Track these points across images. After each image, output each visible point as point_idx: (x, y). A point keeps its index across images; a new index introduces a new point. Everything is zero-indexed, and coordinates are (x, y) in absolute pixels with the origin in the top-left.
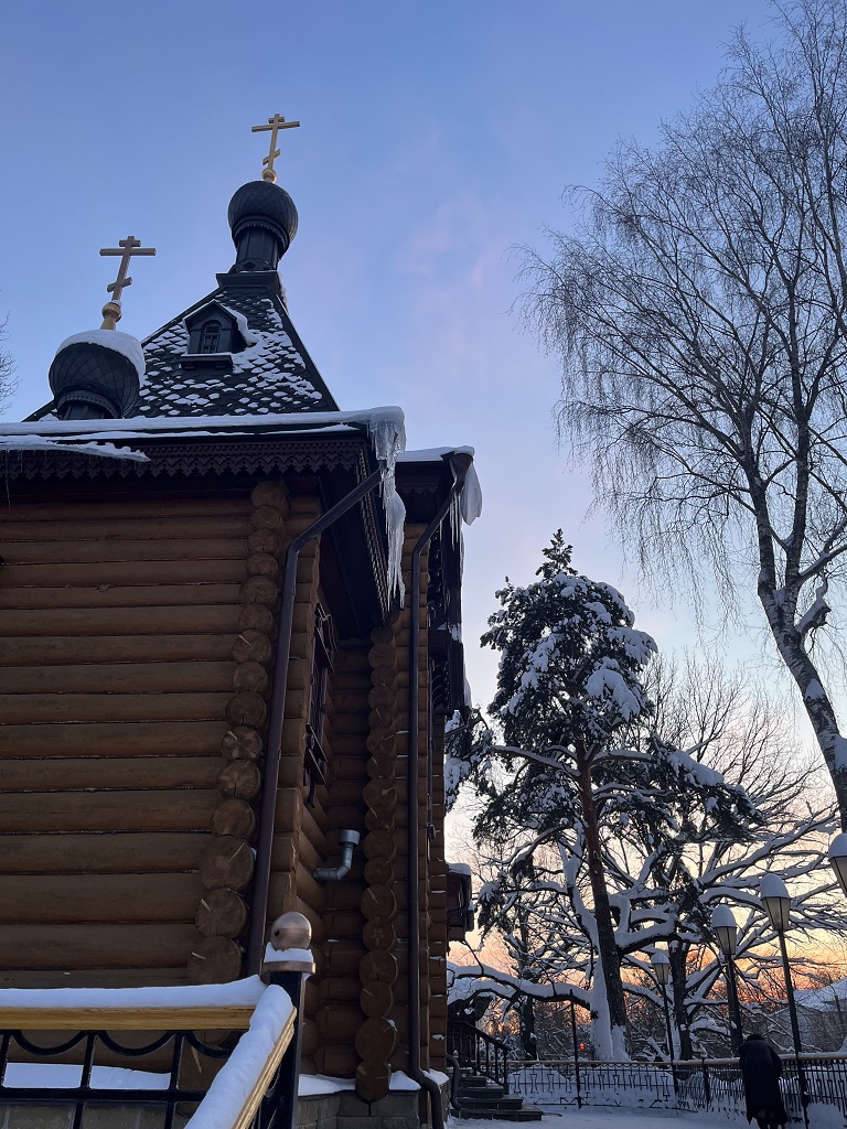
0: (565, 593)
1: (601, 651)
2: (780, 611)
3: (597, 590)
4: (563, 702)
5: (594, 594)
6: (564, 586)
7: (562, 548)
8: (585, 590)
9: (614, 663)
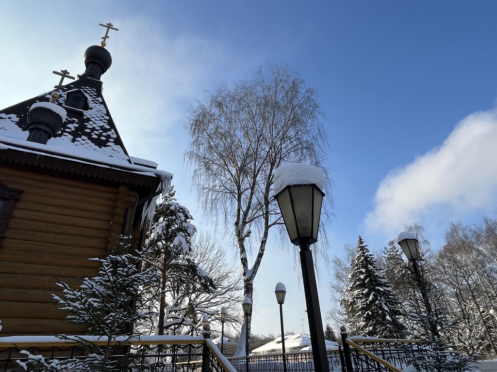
0: (172, 208)
1: (179, 230)
2: (239, 232)
3: (182, 209)
4: (163, 245)
5: (180, 210)
6: (171, 205)
7: (172, 192)
8: (178, 208)
9: (183, 234)
